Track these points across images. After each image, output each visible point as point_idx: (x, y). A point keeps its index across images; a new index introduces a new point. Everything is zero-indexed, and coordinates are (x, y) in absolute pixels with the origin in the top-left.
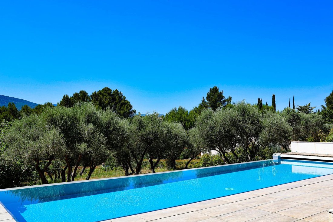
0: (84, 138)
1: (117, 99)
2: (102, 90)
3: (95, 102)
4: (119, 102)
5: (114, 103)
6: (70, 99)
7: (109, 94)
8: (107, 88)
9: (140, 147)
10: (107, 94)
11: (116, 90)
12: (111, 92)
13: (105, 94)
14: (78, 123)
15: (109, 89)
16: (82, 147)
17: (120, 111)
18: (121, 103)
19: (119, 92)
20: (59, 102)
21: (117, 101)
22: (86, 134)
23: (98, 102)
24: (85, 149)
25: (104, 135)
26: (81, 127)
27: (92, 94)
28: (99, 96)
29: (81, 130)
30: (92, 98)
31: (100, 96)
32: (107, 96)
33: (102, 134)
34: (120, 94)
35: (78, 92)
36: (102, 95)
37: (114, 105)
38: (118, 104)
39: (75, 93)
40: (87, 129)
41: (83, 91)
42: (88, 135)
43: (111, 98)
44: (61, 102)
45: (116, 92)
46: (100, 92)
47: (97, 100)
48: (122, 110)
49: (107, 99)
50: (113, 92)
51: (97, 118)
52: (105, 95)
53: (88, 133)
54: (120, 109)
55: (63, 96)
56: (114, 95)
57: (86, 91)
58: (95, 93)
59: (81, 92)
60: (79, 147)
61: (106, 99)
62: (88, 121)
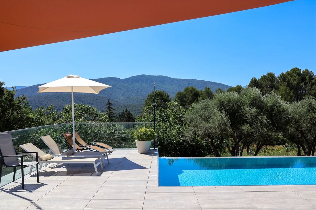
0: (247, 120)
1: (308, 79)
2: (291, 70)
3: (283, 83)
4: (310, 82)
5: (304, 83)
6: (258, 82)
7: (299, 75)
8: (296, 69)
9: (311, 129)
10: (296, 74)
11: (306, 70)
12: (300, 73)
13: (293, 74)
14: (243, 107)
15: (298, 69)
16: (246, 128)
17: (310, 91)
18: (312, 83)
19: (310, 71)
20: (248, 84)
21: (307, 81)
22: (249, 117)
23: (285, 83)
24: (248, 130)
25: (266, 117)
26: (246, 111)
27: (279, 75)
28: (286, 77)
29: (245, 113)
30: (280, 79)
31: (288, 76)
32: (295, 77)
33: (265, 117)
34: (311, 73)
35: (266, 74)
36: (291, 75)
37: (304, 85)
38: (308, 83)
39: (262, 75)
40: (250, 112)
41: (270, 73)
42: (251, 118)
43: (300, 78)
44: (250, 84)
45: (307, 72)
46: (288, 73)
47: (285, 81)
48: (313, 90)
49: (296, 80)
50: (303, 72)
51: (261, 102)
52: (294, 76)
53: (251, 116)
54: (311, 89)
55: (251, 79)
56: (304, 74)
57: (274, 73)
58: (283, 74)
59: (268, 74)
60: (243, 128)
61: (294, 80)
62: (252, 105)
